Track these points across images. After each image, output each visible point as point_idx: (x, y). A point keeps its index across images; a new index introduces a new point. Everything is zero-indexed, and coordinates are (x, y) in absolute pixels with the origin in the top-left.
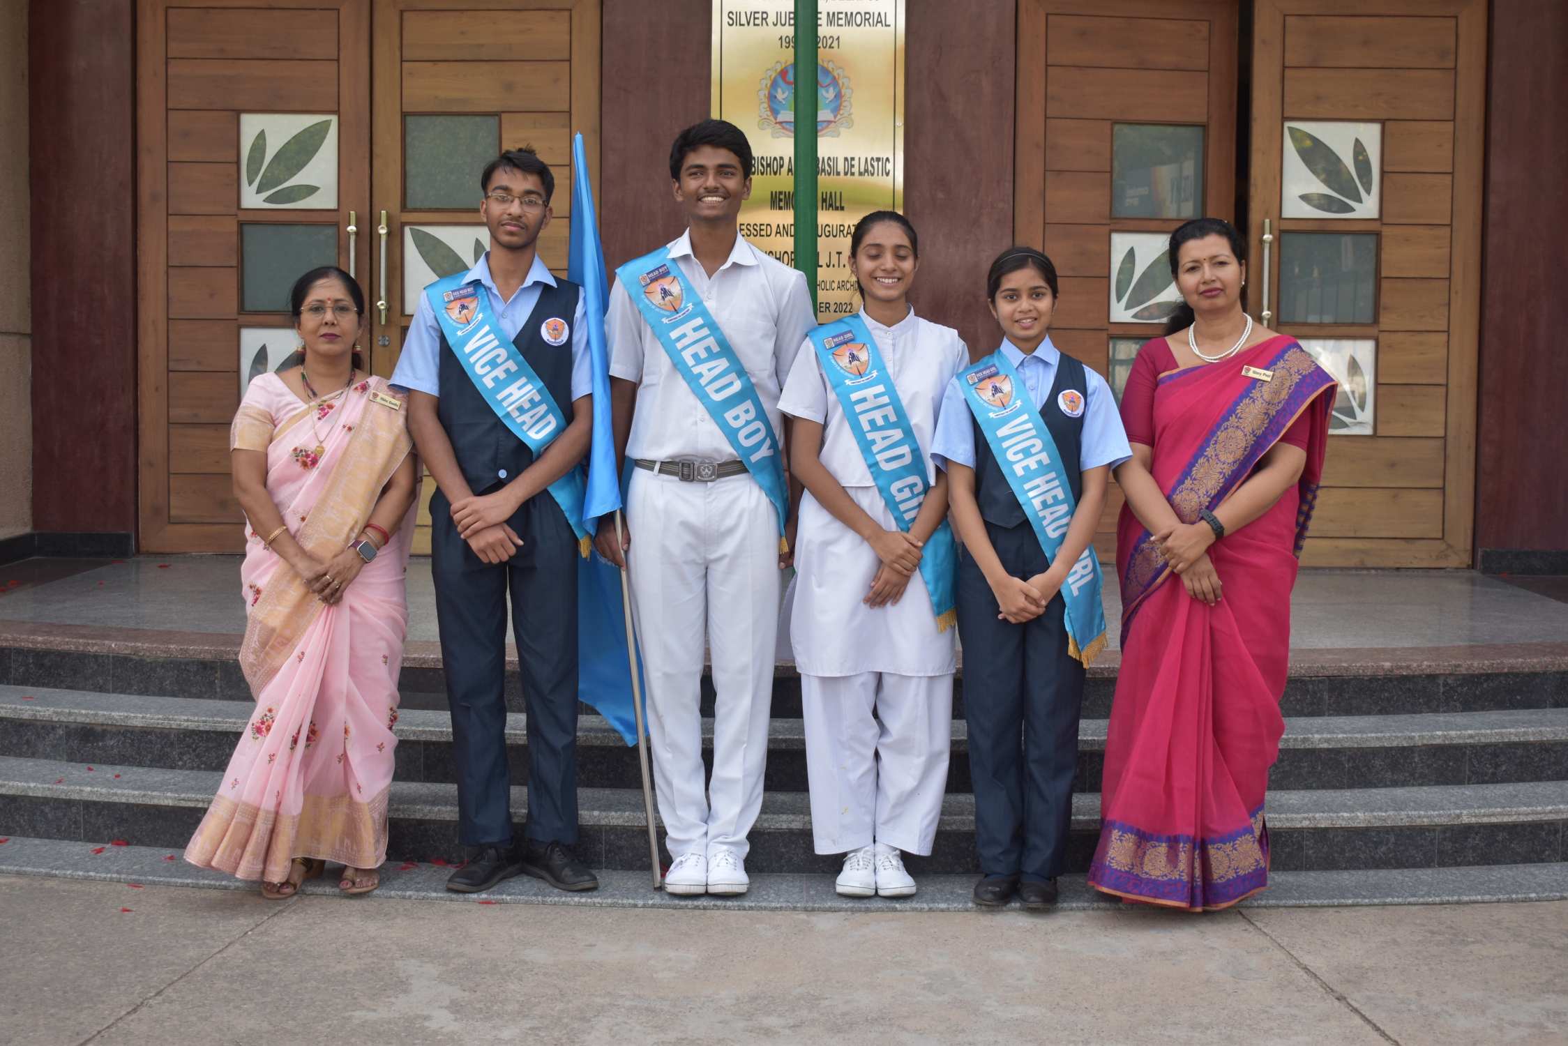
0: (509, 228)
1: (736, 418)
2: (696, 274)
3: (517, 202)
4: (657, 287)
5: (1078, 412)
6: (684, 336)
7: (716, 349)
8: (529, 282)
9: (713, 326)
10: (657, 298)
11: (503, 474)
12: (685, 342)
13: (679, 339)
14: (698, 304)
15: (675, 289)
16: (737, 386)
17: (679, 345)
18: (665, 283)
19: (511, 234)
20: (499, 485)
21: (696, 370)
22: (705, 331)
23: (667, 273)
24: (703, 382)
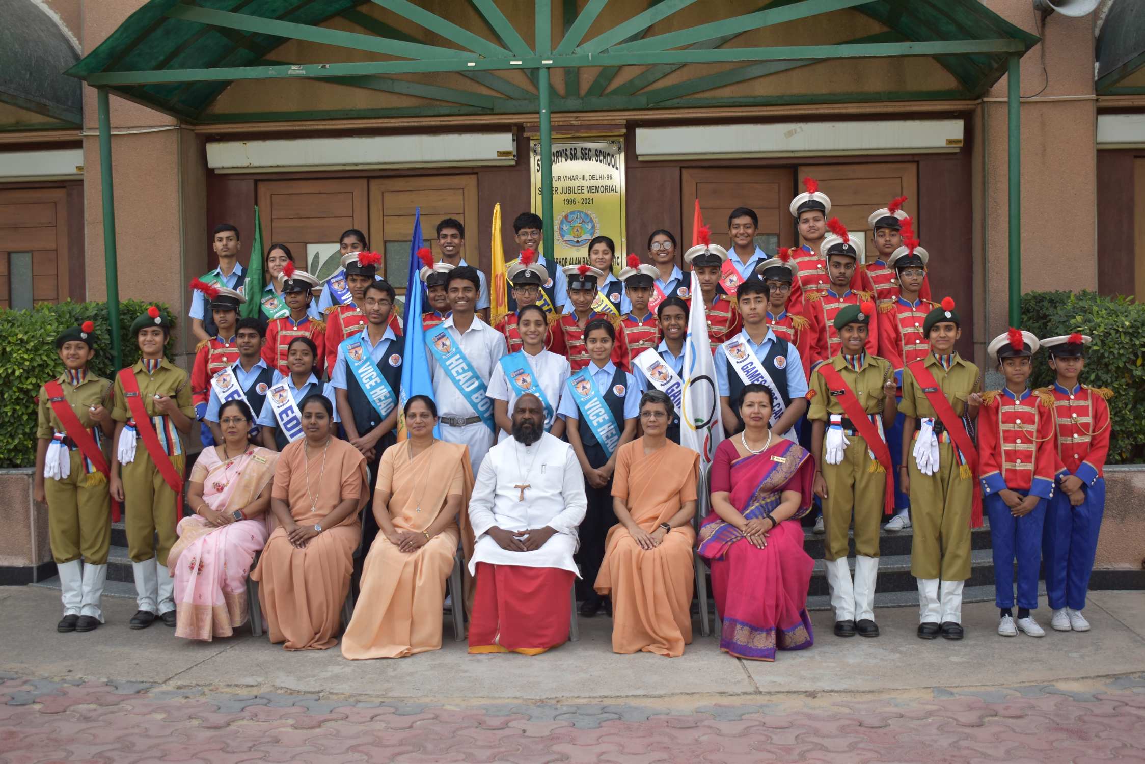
0: (374, 316)
1: (477, 398)
2: (456, 335)
3: (377, 304)
4: (440, 342)
5: (623, 395)
6: (452, 363)
7: (466, 368)
8: (383, 338)
9: (464, 358)
10: (440, 347)
11: (373, 423)
12: (453, 366)
13: (450, 365)
14: (458, 348)
15: (448, 343)
16: (476, 384)
17: (450, 368)
18: (443, 340)
19: (375, 318)
20: (372, 428)
21: (458, 378)
22: (461, 360)
23: (444, 336)
24: (461, 383)
